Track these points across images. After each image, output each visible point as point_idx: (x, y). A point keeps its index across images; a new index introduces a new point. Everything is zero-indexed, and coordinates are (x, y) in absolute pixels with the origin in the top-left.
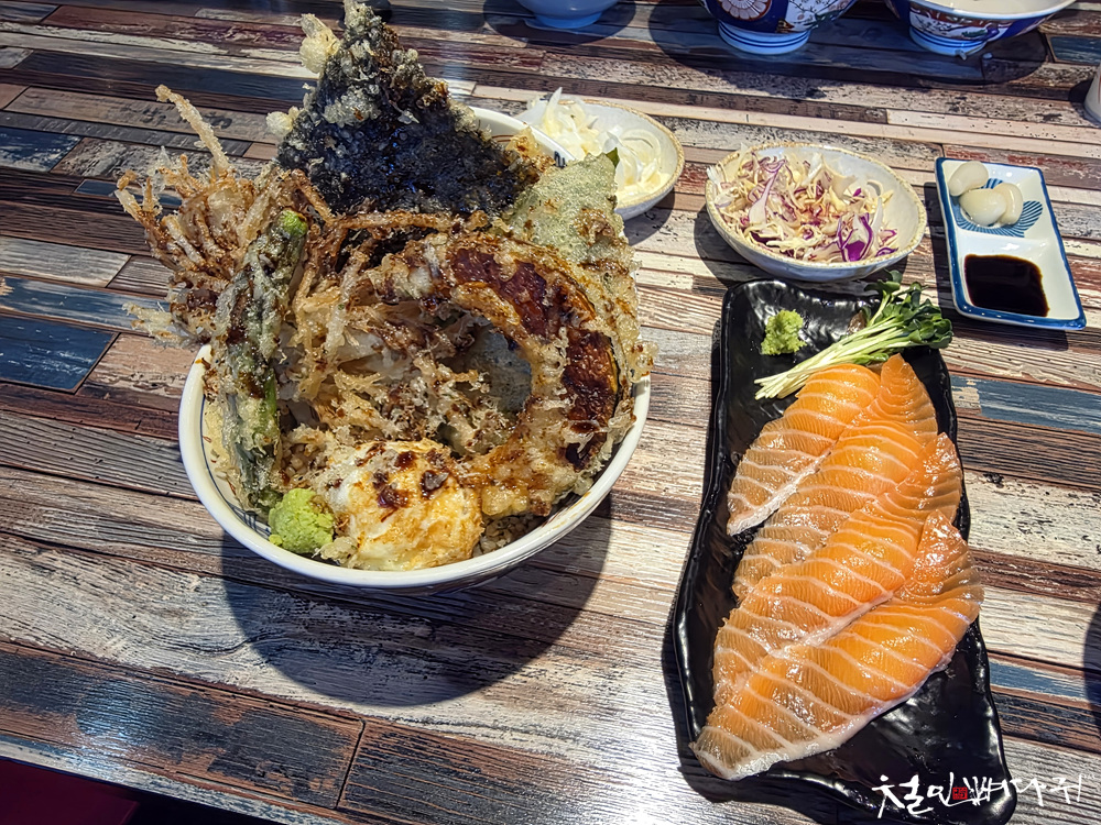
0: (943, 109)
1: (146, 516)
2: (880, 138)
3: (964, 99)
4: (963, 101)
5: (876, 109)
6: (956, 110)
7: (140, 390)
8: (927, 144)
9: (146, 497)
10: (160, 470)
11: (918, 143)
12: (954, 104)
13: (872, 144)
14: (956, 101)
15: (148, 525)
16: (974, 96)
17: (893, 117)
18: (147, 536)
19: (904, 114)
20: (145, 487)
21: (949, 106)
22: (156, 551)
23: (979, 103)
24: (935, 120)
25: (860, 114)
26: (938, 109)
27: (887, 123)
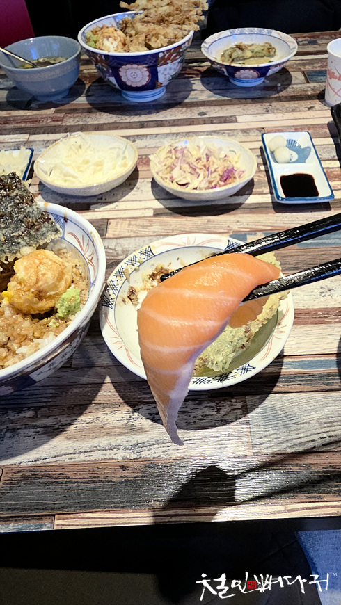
0: (262, 112)
2: (234, 130)
3: (271, 105)
5: (231, 116)
6: (268, 111)
8: (257, 129)
11: (252, 129)
13: (231, 133)
16: (275, 103)
17: (239, 119)
19: (245, 117)
23: (278, 107)
24: (259, 117)
25: (224, 120)
26: (259, 112)
27: (237, 122)
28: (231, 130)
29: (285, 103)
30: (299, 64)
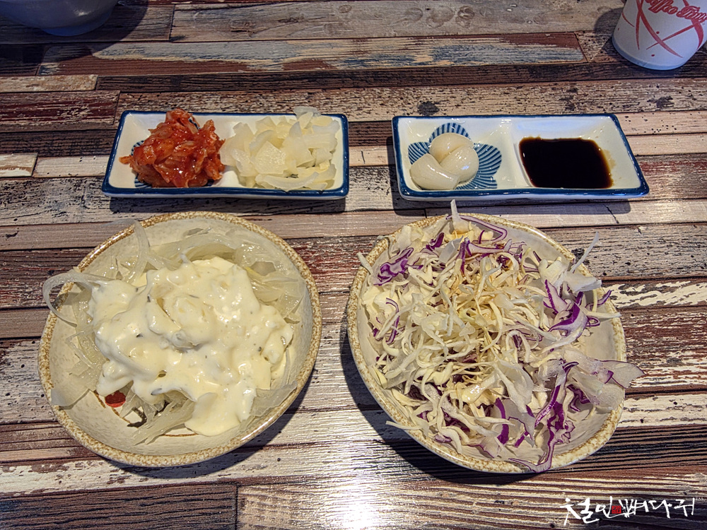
3: (575, 90)
4: (575, 95)
12: (567, 100)
14: (568, 95)
16: (584, 84)
21: (564, 104)
23: (591, 94)
29: (604, 85)
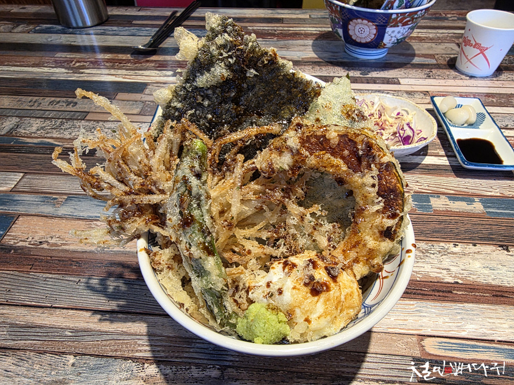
0: (424, 77)
1: (38, 322)
4: (431, 73)
5: (393, 78)
6: (430, 76)
7: (32, 246)
8: (421, 92)
9: (38, 309)
10: (47, 292)
11: (417, 92)
12: (428, 74)
14: (428, 73)
15: (40, 327)
17: (401, 81)
18: (40, 334)
19: (407, 80)
20: (37, 304)
21: (426, 76)
22: (46, 343)
24: (421, 82)
25: (387, 81)
26: (421, 77)
27: (400, 84)
28: (395, 91)
29: (445, 71)
30: (452, 36)
